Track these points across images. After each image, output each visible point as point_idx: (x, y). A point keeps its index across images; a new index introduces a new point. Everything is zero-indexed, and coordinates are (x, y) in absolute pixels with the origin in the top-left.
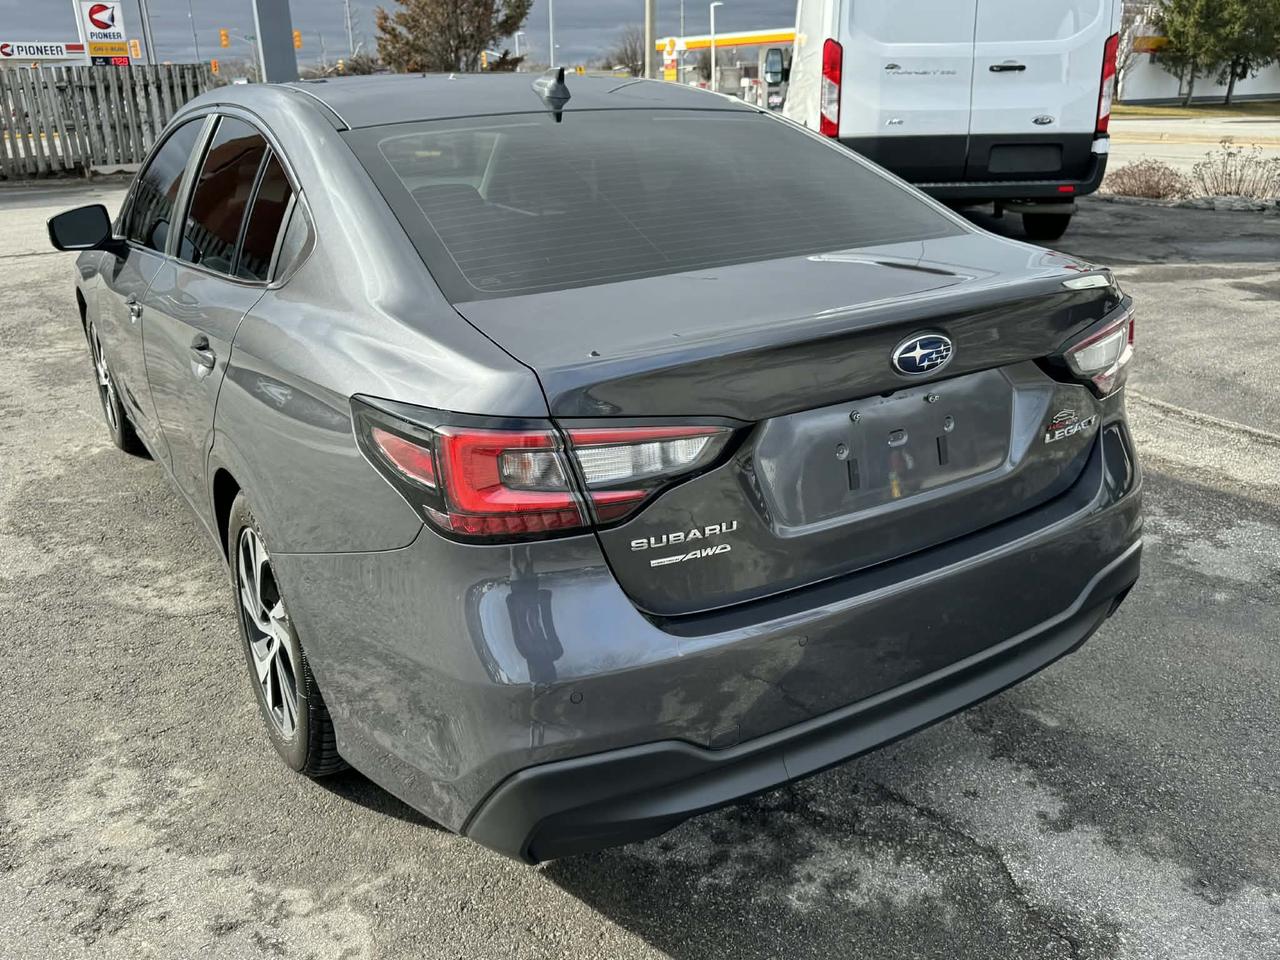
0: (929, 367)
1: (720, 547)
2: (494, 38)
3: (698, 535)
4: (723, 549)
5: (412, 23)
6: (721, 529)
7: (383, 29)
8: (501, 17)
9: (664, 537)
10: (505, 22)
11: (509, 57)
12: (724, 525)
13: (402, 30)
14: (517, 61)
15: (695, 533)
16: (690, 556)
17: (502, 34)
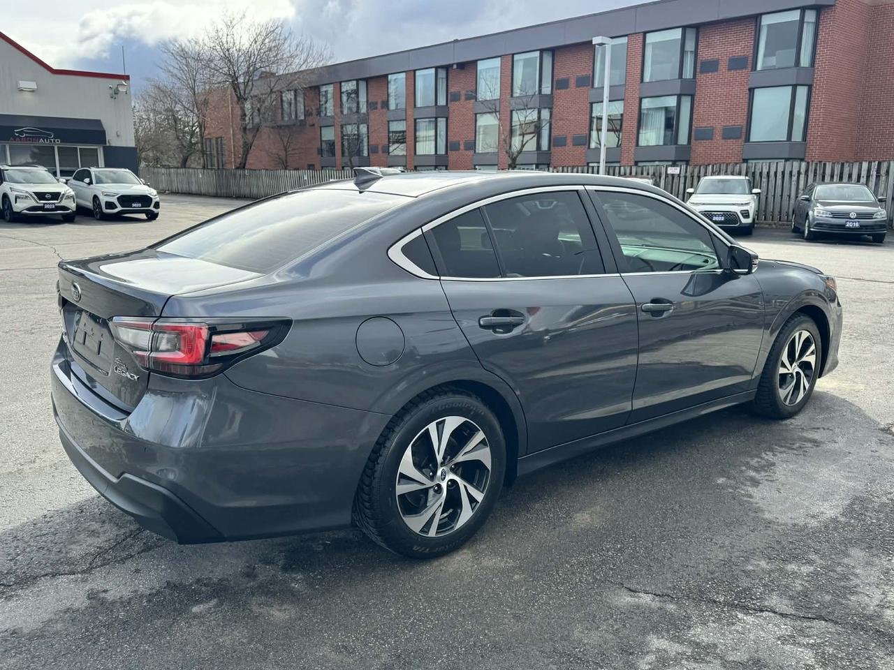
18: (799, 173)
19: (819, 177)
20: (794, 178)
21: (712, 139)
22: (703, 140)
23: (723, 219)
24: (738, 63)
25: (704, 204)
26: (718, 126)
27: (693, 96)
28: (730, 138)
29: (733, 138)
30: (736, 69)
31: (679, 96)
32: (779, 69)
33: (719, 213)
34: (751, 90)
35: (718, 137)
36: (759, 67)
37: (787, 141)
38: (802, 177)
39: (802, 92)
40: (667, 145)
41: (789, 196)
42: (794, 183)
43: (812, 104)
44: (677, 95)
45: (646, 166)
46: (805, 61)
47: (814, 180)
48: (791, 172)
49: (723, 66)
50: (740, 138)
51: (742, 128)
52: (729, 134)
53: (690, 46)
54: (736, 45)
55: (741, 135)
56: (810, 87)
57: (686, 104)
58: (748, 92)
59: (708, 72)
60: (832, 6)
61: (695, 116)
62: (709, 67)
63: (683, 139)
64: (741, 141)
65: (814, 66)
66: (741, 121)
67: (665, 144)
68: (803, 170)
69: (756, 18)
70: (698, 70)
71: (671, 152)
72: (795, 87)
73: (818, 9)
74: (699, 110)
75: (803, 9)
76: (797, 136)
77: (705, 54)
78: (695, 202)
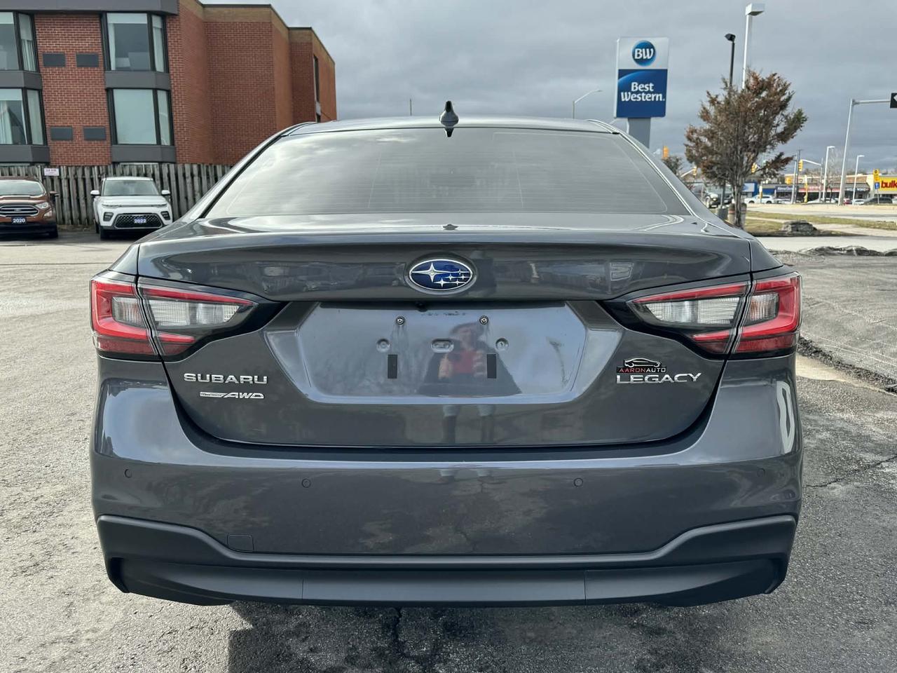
0: (445, 286)
1: (254, 394)
2: (770, 144)
3: (234, 379)
4: (256, 396)
5: (711, 135)
6: (253, 380)
7: (690, 139)
8: (780, 129)
9: (208, 376)
10: (783, 133)
11: (783, 157)
12: (256, 377)
13: (705, 140)
14: (787, 160)
15: (231, 378)
16: (229, 395)
17: (778, 141)
18: (192, 176)
19: (212, 179)
20: (189, 180)
21: (72, 139)
22: (62, 140)
23: (145, 221)
24: (86, 61)
25: (121, 206)
26: (78, 126)
27: (40, 91)
28: (93, 140)
29: (97, 140)
30: (86, 66)
31: (25, 90)
32: (135, 71)
33: (140, 215)
34: (109, 91)
35: (79, 138)
36: (113, 67)
37: (157, 144)
38: (196, 179)
39: (162, 96)
40: (17, 144)
41: (186, 198)
42: (189, 186)
43: (174, 109)
44: (22, 88)
45: (14, 166)
46: (160, 66)
47: (208, 182)
48: (184, 175)
49: (71, 62)
50: (105, 140)
51: (105, 129)
52: (92, 135)
53: (26, 35)
54: (81, 40)
55: (106, 137)
56: (169, 92)
57: (33, 99)
58: (104, 92)
59: (55, 66)
60: (176, 15)
61: (47, 114)
62: (56, 60)
63: (37, 139)
64: (107, 143)
65: (169, 72)
66: (103, 122)
67: (15, 143)
68: (196, 172)
69: (101, 15)
70: (41, 63)
71: (26, 152)
72: (155, 91)
73: (164, 16)
74: (51, 107)
75: (150, 14)
76: (166, 140)
77: (47, 46)
78: (109, 204)
